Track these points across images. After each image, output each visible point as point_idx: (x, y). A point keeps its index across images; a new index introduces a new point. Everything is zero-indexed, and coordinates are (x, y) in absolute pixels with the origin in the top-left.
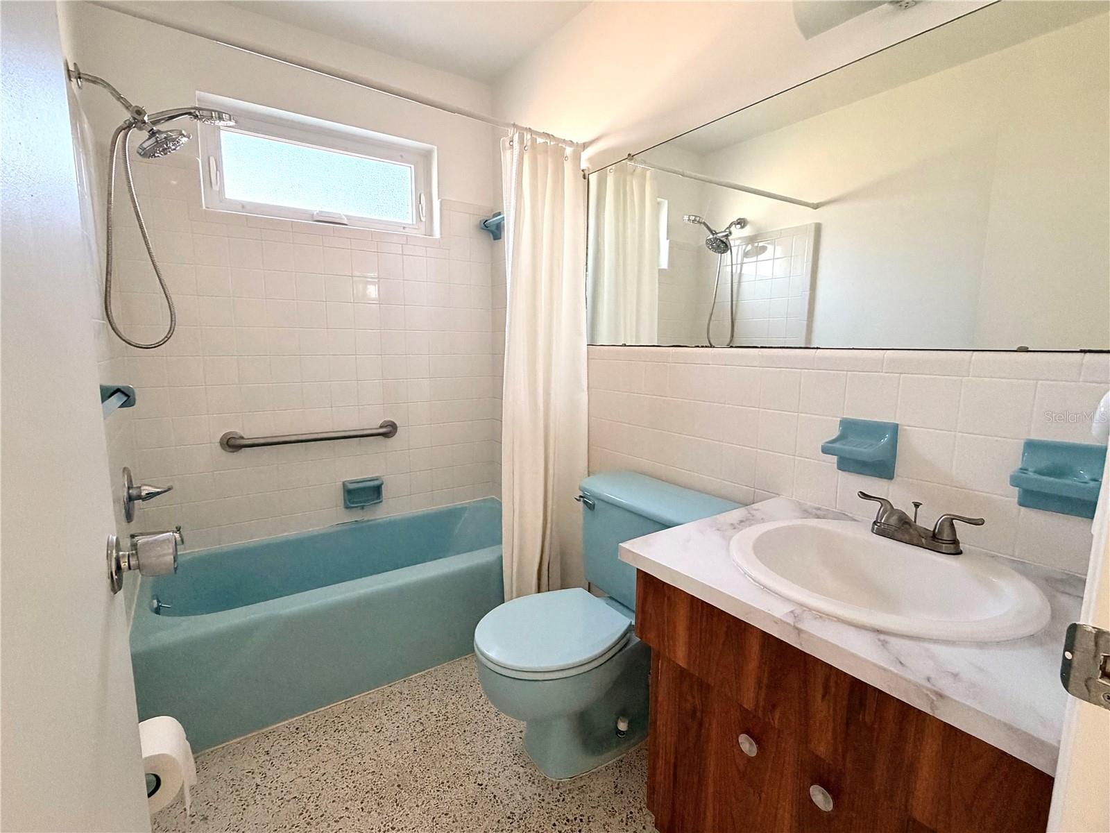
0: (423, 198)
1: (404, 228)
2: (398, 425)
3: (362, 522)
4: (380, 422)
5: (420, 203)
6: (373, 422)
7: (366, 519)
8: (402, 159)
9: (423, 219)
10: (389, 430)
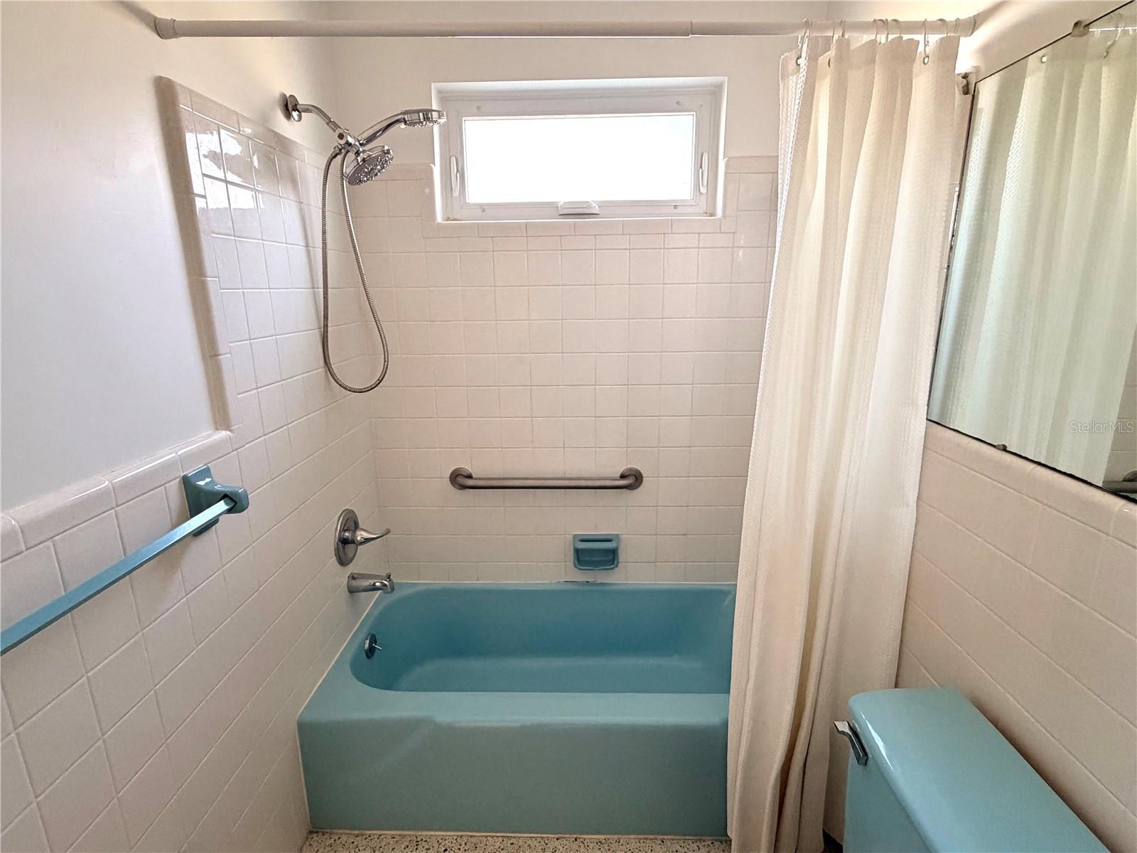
0: (705, 156)
1: (675, 207)
2: (644, 476)
3: (594, 584)
4: (621, 469)
5: (701, 168)
6: (614, 467)
7: (599, 581)
8: (679, 108)
9: (703, 190)
10: (633, 479)
